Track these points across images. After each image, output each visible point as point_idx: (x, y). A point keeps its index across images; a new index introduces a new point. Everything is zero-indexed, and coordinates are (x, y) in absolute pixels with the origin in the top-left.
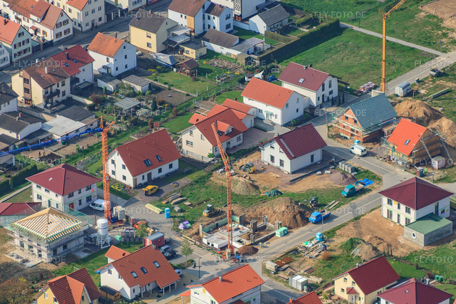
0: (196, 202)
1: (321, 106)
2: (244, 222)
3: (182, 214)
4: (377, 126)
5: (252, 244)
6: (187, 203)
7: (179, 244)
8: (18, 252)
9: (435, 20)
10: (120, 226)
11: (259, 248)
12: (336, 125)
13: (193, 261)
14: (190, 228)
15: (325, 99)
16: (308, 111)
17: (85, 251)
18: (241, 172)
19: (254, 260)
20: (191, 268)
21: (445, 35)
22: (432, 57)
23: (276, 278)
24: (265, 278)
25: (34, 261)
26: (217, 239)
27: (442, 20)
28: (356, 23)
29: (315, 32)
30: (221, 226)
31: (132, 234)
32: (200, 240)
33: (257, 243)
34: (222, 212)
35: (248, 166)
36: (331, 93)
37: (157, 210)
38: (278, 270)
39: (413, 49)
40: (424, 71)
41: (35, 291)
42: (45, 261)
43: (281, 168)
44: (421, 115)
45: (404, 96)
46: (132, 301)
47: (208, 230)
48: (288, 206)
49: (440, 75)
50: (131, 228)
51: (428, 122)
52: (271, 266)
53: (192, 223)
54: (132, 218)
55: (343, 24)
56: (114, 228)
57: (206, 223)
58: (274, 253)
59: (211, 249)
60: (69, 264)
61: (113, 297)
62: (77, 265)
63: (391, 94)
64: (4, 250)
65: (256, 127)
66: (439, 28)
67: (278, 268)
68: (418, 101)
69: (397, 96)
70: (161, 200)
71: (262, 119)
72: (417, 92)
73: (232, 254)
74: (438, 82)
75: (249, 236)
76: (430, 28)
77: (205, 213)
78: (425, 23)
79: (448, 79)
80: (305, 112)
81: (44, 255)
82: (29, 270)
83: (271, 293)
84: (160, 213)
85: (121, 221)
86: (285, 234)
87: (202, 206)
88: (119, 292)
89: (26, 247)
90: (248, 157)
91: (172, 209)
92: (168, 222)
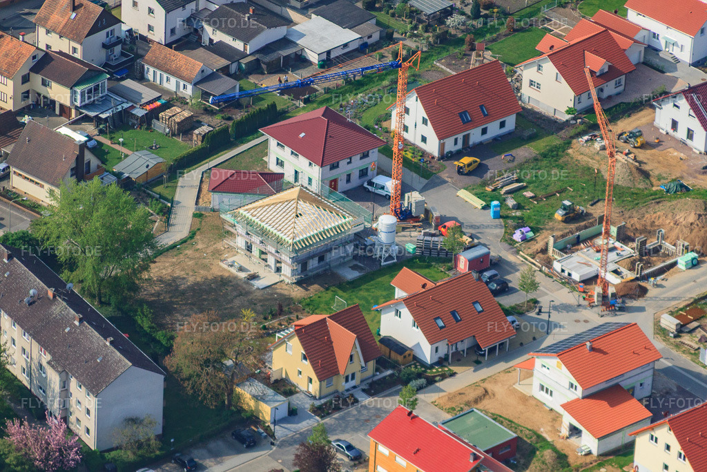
0: (543, 193)
2: (624, 237)
3: (518, 213)
5: (637, 279)
6: (529, 194)
7: (513, 268)
8: (241, 259)
10: (414, 227)
11: (649, 287)
13: (536, 302)
14: (532, 239)
17: (354, 268)
18: (620, 143)
19: (641, 309)
20: (533, 314)
23: (678, 346)
24: (659, 344)
25: (268, 278)
26: (579, 264)
30: (585, 241)
31: (435, 243)
32: (549, 263)
33: (645, 278)
34: (588, 215)
35: (633, 135)
37: (479, 203)
38: (680, 330)
41: (268, 333)
42: (287, 281)
43: (689, 142)
46: (432, 366)
47: (562, 246)
48: (700, 215)
50: (433, 231)
52: (670, 323)
53: (535, 230)
54: (436, 214)
56: (404, 229)
57: (559, 233)
58: (674, 299)
59: (567, 282)
60: (327, 289)
61: (400, 358)
62: (340, 292)
64: (217, 254)
65: (646, 63)
67: (682, 326)
70: (485, 184)
71: (657, 50)
73: (604, 297)
75: (633, 263)
77: (559, 215)
81: (287, 270)
82: (258, 294)
83: (668, 371)
84: (484, 208)
85: (416, 219)
86: (694, 264)
87: (552, 200)
88: (411, 349)
89: (255, 252)
90: (633, 117)
91: (503, 201)
92: (496, 227)
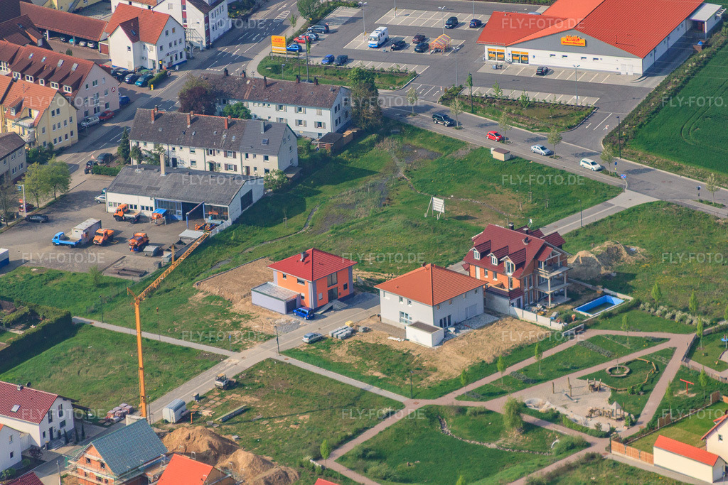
1: (49, 446)
4: (136, 469)
9: (220, 303)
12: (74, 474)
15: (55, 435)
16: (29, 455)
21: (236, 325)
22: (218, 359)
27: (230, 303)
28: (98, 317)
29: (34, 334)
36: (63, 424)
39: (187, 349)
40: (207, 382)
44: (204, 448)
45: (178, 422)
49: (230, 386)
51: (216, 458)
55: (77, 318)
63: (156, 420)
66: (226, 314)
68: (199, 428)
69: (166, 422)
72: (197, 415)
74: (228, 397)
76: (212, 315)
78: (205, 309)
79: (243, 392)
80: (23, 457)
